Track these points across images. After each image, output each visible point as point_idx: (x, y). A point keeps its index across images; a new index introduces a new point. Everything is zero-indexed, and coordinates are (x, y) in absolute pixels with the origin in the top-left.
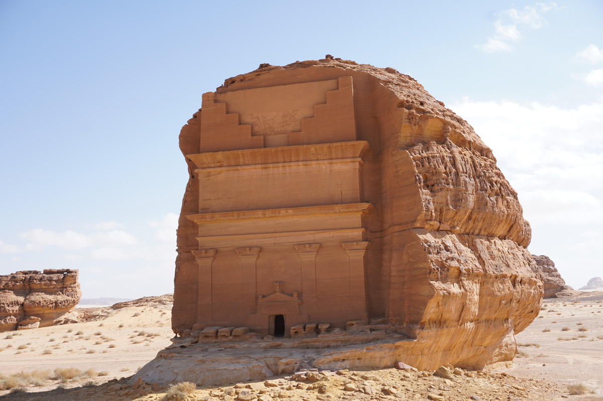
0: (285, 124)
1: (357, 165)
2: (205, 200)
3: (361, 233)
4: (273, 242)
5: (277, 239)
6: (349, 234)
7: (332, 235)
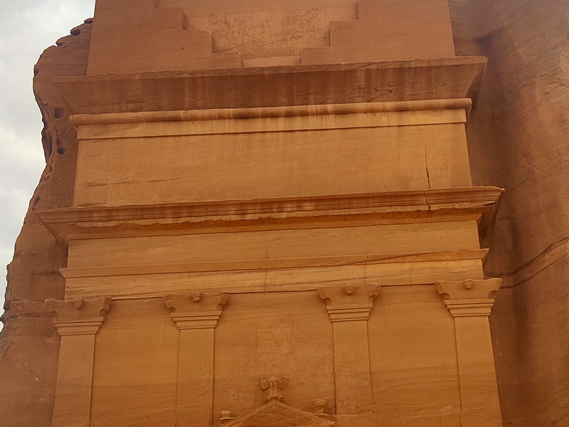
0: (290, 36)
1: (462, 116)
2: (90, 185)
3: (480, 263)
4: (261, 282)
5: (271, 274)
6: (451, 264)
7: (408, 266)
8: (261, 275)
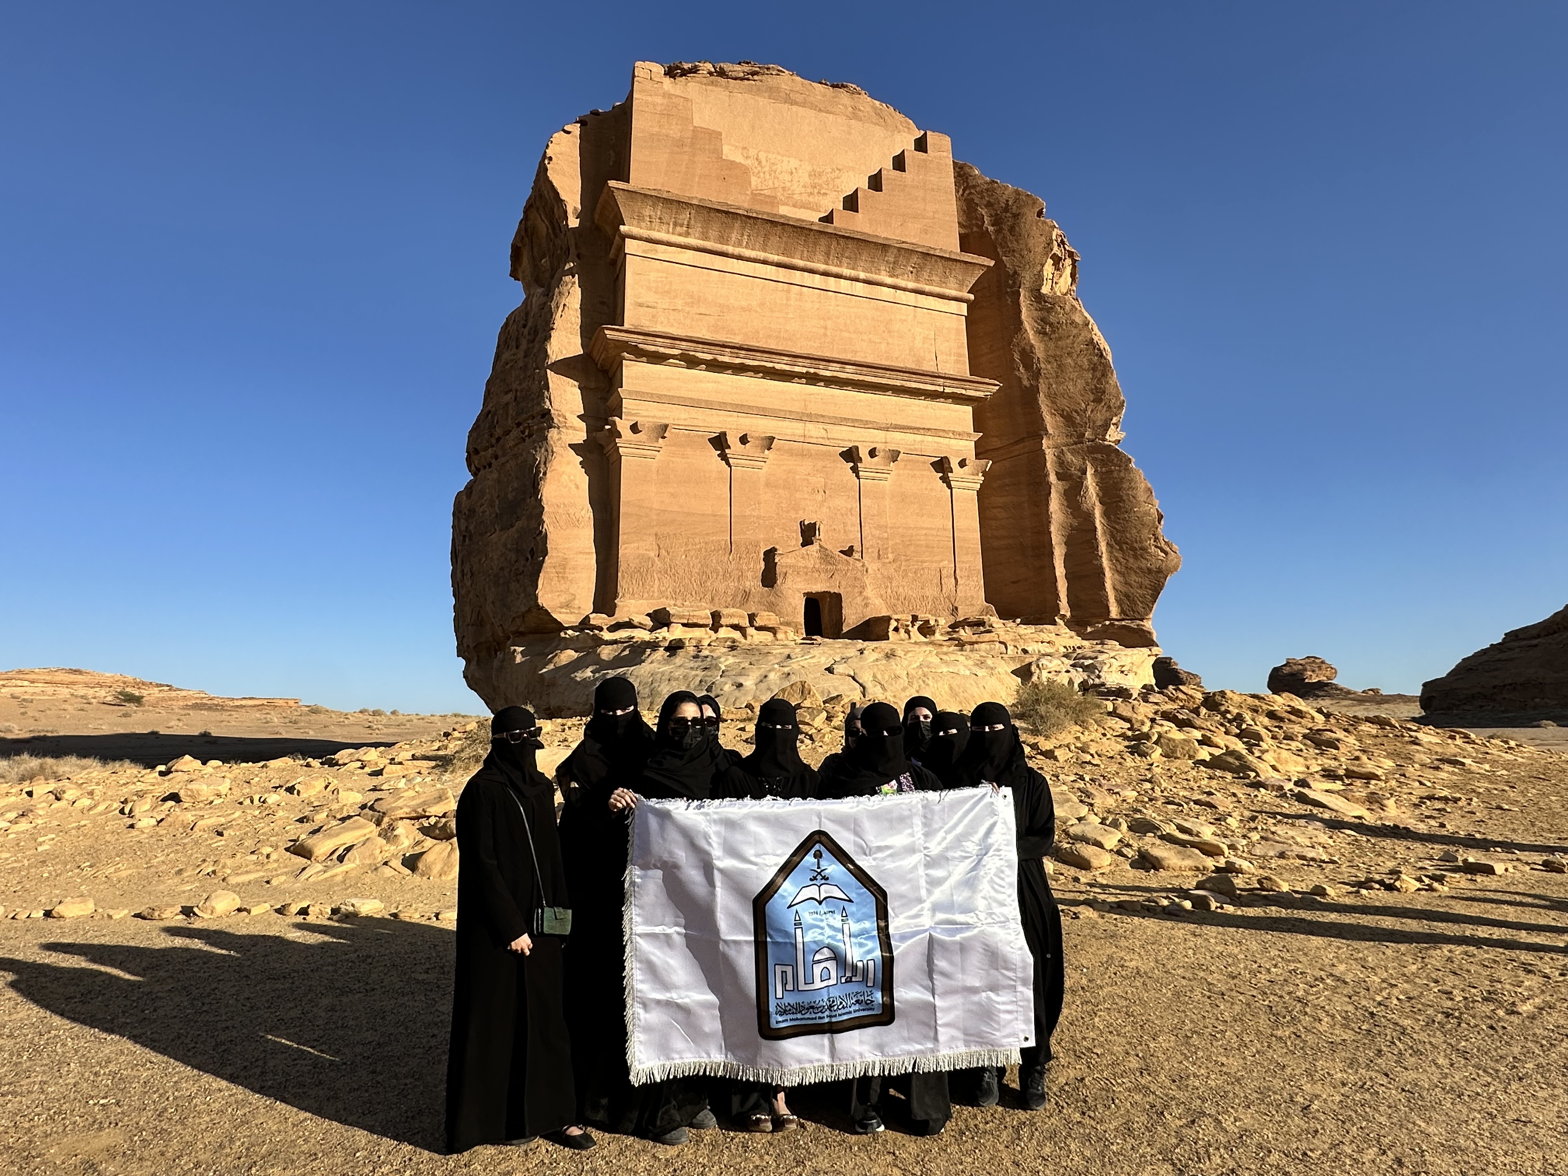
0: (816, 191)
2: (641, 305)
4: (801, 432)
5: (810, 426)
6: (953, 441)
7: (919, 438)
8: (800, 425)
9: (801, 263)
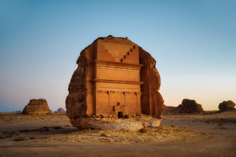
2: (99, 75)
6: (137, 90)
7: (133, 90)
8: (118, 89)
9: (118, 67)
